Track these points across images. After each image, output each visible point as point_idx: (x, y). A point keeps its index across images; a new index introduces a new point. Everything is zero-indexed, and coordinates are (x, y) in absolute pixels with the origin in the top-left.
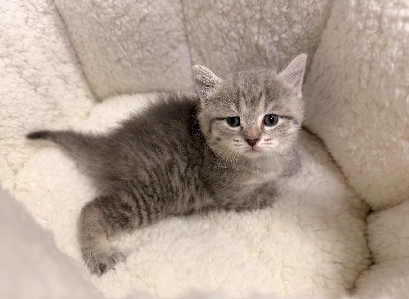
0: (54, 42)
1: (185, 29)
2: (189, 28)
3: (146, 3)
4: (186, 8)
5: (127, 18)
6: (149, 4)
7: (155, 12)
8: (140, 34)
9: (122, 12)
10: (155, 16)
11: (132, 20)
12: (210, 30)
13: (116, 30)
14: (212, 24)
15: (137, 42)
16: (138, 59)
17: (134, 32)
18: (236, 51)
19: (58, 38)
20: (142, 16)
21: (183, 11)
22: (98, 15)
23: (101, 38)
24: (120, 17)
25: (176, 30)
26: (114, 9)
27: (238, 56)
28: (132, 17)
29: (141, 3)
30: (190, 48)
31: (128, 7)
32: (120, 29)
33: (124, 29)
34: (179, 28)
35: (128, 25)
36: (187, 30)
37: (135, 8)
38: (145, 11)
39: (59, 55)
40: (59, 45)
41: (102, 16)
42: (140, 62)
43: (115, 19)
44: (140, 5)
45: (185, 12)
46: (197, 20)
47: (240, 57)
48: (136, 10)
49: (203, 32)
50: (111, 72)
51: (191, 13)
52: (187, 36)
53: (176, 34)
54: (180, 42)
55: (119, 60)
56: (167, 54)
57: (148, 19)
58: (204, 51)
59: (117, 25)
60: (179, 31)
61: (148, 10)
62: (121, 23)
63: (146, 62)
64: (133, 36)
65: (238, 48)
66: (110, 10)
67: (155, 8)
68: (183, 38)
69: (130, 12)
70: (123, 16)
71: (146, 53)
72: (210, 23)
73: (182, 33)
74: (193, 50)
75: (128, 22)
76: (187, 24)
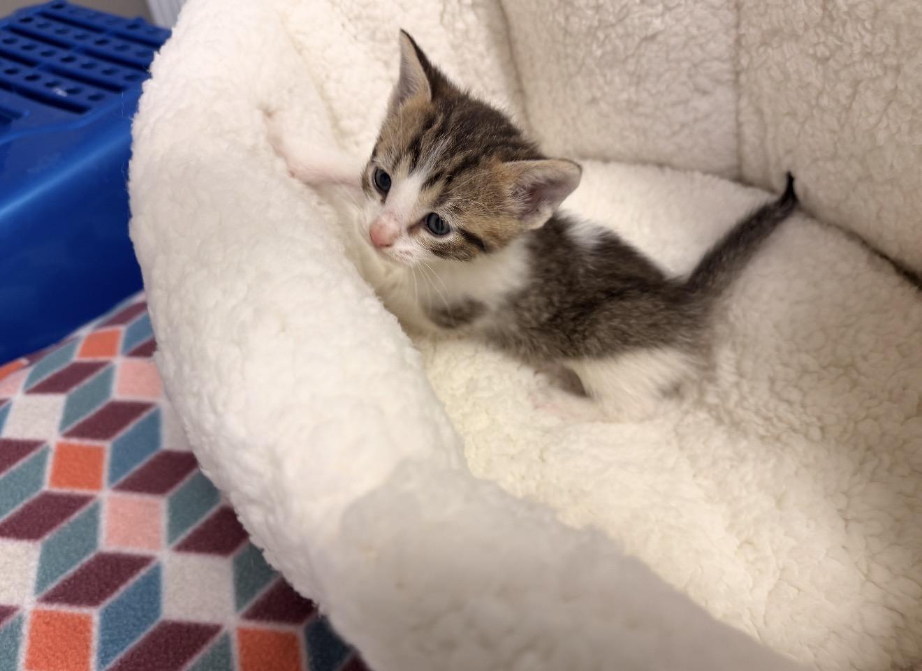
0: (482, 56)
1: (735, 59)
2: (744, 62)
3: (660, 8)
4: (744, 23)
5: (620, 30)
6: (667, 9)
7: (678, 28)
8: (638, 62)
9: (612, 19)
10: (676, 34)
11: (628, 35)
12: (787, 77)
13: (594, 46)
14: (791, 68)
15: (631, 74)
16: (629, 101)
17: (627, 58)
18: (833, 132)
19: (488, 49)
20: (650, 32)
21: (738, 26)
22: (567, 18)
23: (567, 56)
24: (607, 27)
25: (719, 59)
26: (597, 12)
27: (835, 144)
28: (630, 29)
29: (652, 6)
30: (739, 96)
31: (625, 11)
32: (602, 45)
33: (609, 48)
34: (726, 56)
35: (618, 42)
36: (739, 62)
37: (637, 15)
38: (657, 24)
39: (486, 79)
40: (488, 61)
41: (574, 20)
42: (632, 106)
43: (597, 28)
44: (650, 11)
45: (743, 31)
46: (765, 51)
47: (838, 145)
48: (640, 18)
49: (771, 77)
50: (573, 118)
51: (752, 35)
52: (737, 74)
53: (716, 66)
54: (718, 82)
55: (594, 101)
56: (686, 102)
57: (660, 38)
58: (767, 109)
59: (598, 39)
60: (724, 61)
61: (663, 22)
62: (607, 37)
63: (641, 110)
64: (625, 61)
65: (836, 127)
66: (590, 13)
67: (678, 20)
68: (728, 77)
69: (628, 21)
70: (613, 26)
71: (645, 95)
72: (788, 64)
73: (727, 66)
74: (744, 102)
75: (620, 37)
76: (742, 52)
